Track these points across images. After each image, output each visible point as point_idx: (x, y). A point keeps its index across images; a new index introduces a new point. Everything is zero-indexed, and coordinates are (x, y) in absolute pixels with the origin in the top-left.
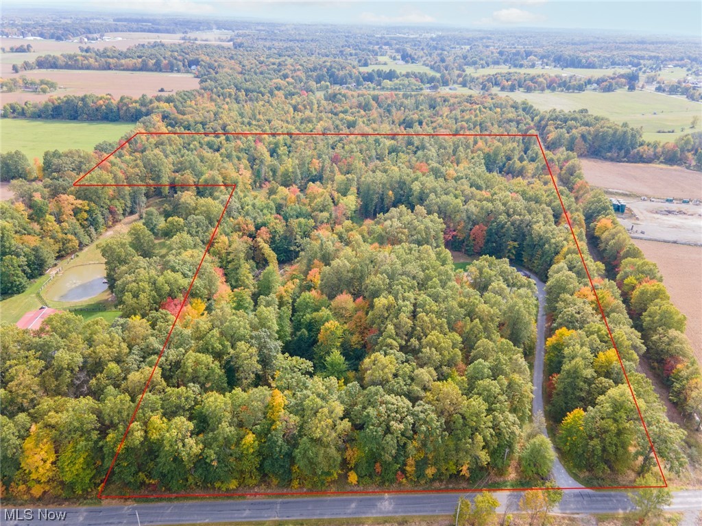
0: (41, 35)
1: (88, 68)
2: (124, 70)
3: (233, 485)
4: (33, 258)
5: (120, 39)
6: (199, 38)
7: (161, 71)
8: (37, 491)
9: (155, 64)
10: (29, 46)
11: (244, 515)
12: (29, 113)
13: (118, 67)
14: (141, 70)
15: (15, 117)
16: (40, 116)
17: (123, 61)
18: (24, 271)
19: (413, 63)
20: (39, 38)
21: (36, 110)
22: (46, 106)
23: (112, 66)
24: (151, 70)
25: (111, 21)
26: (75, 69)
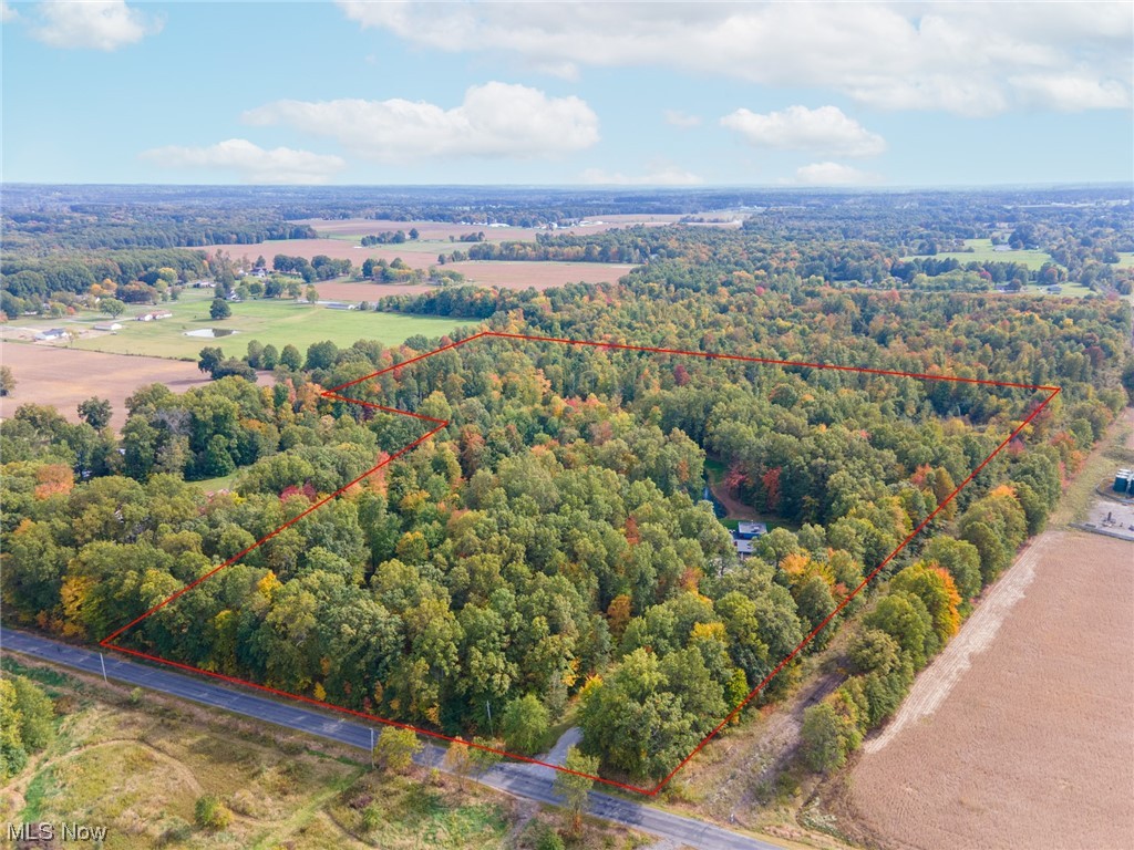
0: (510, 222)
1: (523, 258)
2: (563, 260)
3: (212, 667)
4: (246, 442)
5: (601, 223)
6: (706, 219)
7: (607, 261)
8: (69, 629)
9: (600, 253)
10: (481, 234)
11: (201, 696)
12: (402, 306)
13: (556, 257)
14: (583, 260)
15: (388, 311)
16: (413, 311)
17: (566, 250)
18: (233, 455)
19: (1027, 248)
20: (505, 225)
21: (411, 304)
22: (421, 298)
23: (550, 256)
24: (596, 261)
25: (612, 202)
26: (509, 260)
